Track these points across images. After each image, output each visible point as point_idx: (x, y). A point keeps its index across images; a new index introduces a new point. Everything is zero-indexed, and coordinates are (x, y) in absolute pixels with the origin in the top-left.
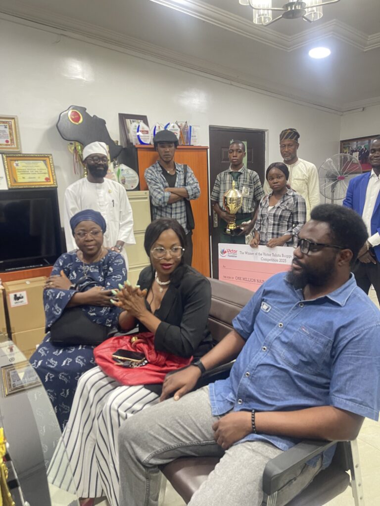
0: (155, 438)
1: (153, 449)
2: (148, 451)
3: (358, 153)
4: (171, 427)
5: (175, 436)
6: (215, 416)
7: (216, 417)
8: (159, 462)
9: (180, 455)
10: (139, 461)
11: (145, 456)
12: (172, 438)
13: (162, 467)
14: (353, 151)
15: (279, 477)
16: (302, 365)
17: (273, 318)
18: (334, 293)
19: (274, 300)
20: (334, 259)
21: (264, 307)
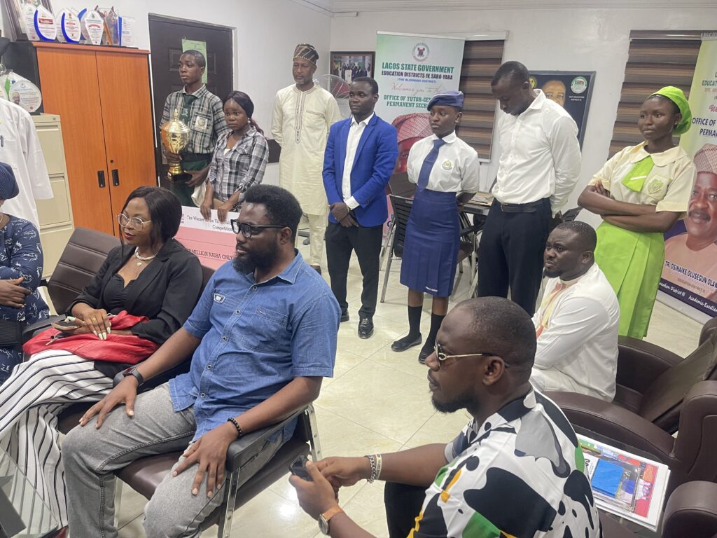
0: (109, 443)
1: (107, 455)
2: (101, 459)
3: (351, 71)
4: (126, 431)
5: (132, 439)
6: (177, 412)
7: (178, 414)
8: (115, 467)
9: (138, 455)
10: (91, 470)
11: (98, 464)
12: (129, 441)
13: (117, 473)
14: (345, 68)
15: (241, 454)
16: (263, 345)
17: (228, 307)
18: (283, 272)
19: (227, 289)
20: (276, 238)
21: (218, 298)
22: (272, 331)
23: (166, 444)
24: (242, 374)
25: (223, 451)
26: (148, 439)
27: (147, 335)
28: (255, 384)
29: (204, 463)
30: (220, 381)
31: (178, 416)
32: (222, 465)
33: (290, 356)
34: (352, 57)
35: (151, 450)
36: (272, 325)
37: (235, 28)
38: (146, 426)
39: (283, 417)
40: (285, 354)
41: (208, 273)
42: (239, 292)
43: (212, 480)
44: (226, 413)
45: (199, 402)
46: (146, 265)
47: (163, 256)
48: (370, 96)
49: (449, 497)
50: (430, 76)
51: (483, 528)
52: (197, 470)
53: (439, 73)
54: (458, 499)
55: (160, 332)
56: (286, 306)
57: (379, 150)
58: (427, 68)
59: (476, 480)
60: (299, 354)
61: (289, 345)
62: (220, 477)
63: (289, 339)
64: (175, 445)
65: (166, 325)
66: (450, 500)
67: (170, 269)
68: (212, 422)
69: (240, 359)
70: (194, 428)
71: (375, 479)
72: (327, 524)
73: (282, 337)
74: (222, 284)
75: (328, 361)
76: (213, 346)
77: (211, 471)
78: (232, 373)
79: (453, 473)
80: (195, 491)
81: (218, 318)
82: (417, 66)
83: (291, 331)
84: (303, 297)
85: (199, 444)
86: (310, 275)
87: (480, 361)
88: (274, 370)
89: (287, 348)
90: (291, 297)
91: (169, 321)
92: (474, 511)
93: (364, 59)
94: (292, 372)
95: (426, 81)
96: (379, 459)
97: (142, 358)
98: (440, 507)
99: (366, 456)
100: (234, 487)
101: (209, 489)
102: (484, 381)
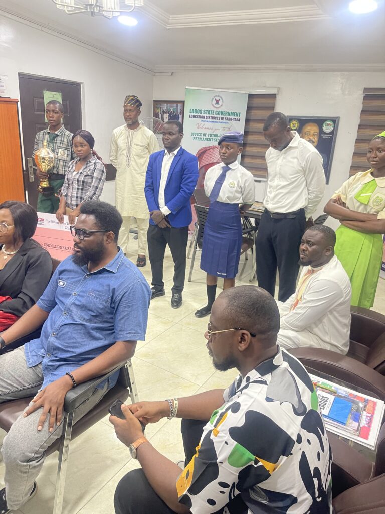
3: (168, 115)
6: (29, 368)
7: (31, 369)
14: (164, 112)
15: (75, 400)
16: (93, 318)
17: (68, 290)
18: (108, 264)
19: (68, 276)
20: (103, 240)
21: (61, 283)
22: (99, 308)
23: (20, 392)
24: (78, 339)
25: (61, 396)
26: (7, 388)
27: (9, 311)
28: (87, 346)
29: (47, 407)
30: (61, 344)
31: (30, 371)
32: (61, 408)
33: (113, 326)
34: (169, 105)
35: (10, 396)
36: (100, 303)
37: (82, 83)
38: (6, 379)
39: (107, 371)
40: (110, 325)
41: (56, 263)
42: (76, 279)
43: (53, 419)
44: (65, 369)
45: (46, 361)
46: (10, 258)
47: (23, 252)
48: (178, 135)
49: (218, 432)
50: (224, 119)
51: (242, 455)
52: (42, 412)
53: (230, 117)
54: (224, 433)
55: (20, 307)
56: (109, 289)
57: (185, 173)
58: (222, 113)
59: (237, 420)
60: (119, 325)
61: (112, 318)
62: (59, 417)
63: (112, 313)
64: (28, 392)
65: (24, 302)
66: (218, 435)
67: (28, 261)
68: (55, 375)
69: (76, 328)
70: (42, 380)
71: (173, 417)
72: (135, 451)
73: (107, 312)
74: (65, 273)
75: (140, 330)
76: (57, 319)
77: (52, 413)
78: (70, 338)
79: (222, 415)
80: (40, 428)
81: (61, 298)
82: (215, 112)
83: (114, 308)
84: (123, 282)
85: (44, 391)
86: (128, 266)
87: (233, 334)
88: (101, 336)
89: (111, 320)
90: (113, 283)
91: (27, 300)
92: (236, 443)
93: (177, 107)
94: (114, 338)
95: (221, 123)
96: (176, 402)
97: (5, 327)
98: (212, 440)
99: (166, 400)
100: (70, 425)
101: (50, 426)
102: (239, 348)
